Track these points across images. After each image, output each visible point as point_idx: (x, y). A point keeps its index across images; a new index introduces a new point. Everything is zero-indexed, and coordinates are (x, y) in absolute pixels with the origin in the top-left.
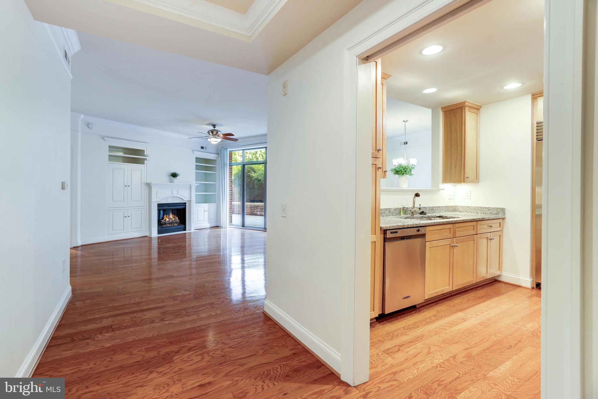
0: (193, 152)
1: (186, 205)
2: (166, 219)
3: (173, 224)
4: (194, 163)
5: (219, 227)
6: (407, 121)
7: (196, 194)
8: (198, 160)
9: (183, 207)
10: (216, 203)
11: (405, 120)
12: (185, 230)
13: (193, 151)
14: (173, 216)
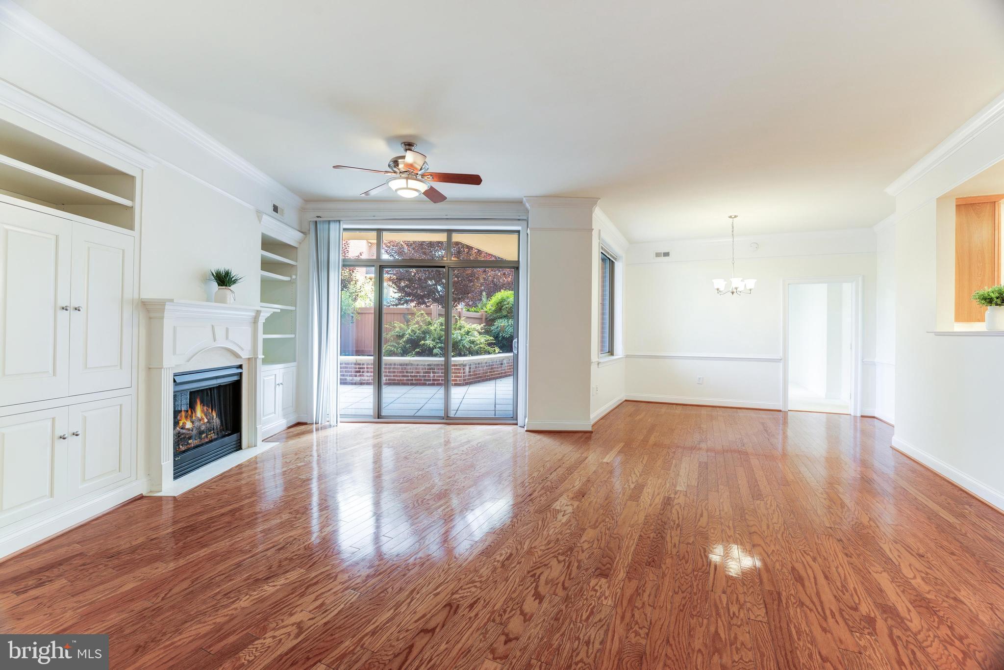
0: (260, 220)
1: (241, 374)
2: (184, 424)
3: (203, 436)
4: (258, 253)
5: (305, 424)
6: (736, 217)
7: (265, 341)
8: (268, 244)
9: (235, 378)
10: (295, 361)
11: (733, 214)
12: (239, 447)
13: (259, 214)
14: (203, 411)
